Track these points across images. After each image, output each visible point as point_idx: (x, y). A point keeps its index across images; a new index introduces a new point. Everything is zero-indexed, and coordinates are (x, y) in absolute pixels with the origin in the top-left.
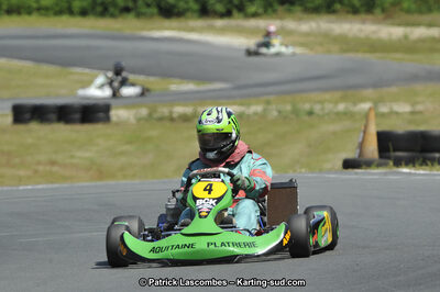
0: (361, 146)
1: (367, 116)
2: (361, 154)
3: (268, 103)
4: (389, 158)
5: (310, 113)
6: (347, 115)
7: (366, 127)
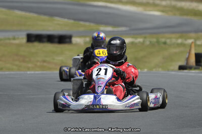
0: (187, 59)
1: (191, 46)
2: (187, 63)
3: (145, 38)
4: (200, 65)
5: (165, 43)
6: (182, 45)
7: (190, 50)
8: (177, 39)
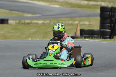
0: (76, 33)
1: (77, 25)
2: (75, 35)
3: (51, 20)
4: (83, 36)
7: (77, 28)
8: (69, 21)
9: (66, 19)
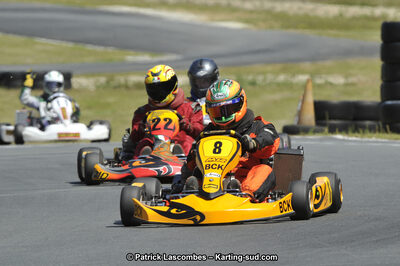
0: (300, 114)
1: (305, 87)
2: (299, 121)
5: (253, 83)
6: (287, 85)
7: (304, 96)
8: (277, 74)
9: (269, 68)
